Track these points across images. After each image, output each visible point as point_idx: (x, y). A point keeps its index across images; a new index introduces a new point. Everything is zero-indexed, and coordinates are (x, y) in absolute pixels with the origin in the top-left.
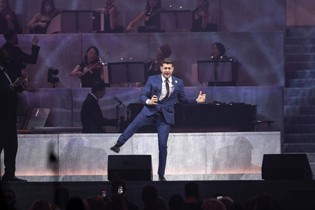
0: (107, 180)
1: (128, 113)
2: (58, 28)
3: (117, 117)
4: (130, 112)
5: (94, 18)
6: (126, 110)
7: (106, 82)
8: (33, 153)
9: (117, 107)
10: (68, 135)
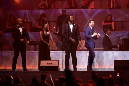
0: (114, 70)
1: (122, 42)
2: (93, 7)
3: (118, 44)
4: (123, 42)
5: (108, 2)
6: (122, 41)
7: (113, 29)
8: (83, 59)
9: (118, 40)
10: (97, 51)
